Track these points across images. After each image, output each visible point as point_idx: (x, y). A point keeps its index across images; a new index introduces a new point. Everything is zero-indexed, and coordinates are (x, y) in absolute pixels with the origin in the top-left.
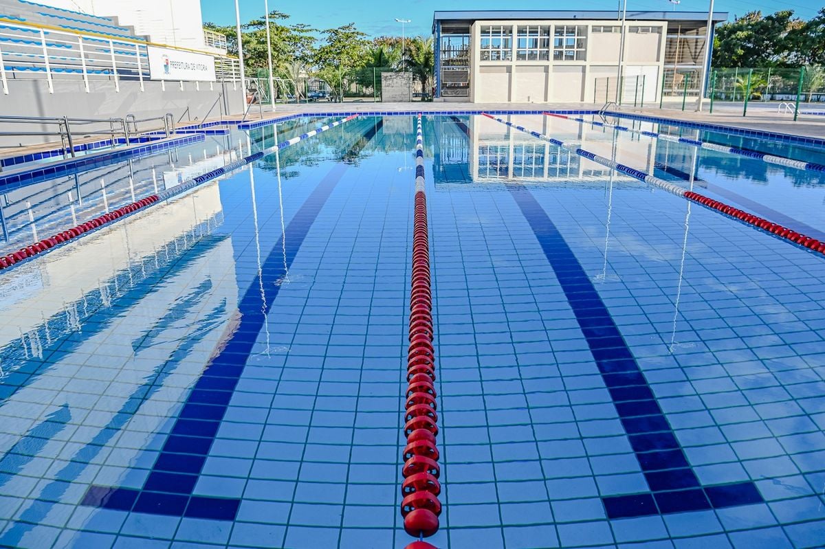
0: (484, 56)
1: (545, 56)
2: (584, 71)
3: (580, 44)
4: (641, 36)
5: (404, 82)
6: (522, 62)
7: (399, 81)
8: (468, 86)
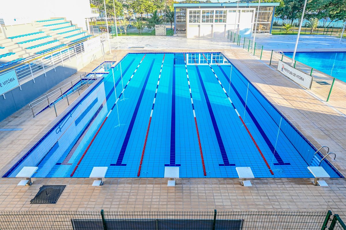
0: (190, 21)
1: (212, 21)
2: (225, 26)
3: (225, 16)
4: (246, 13)
5: (163, 28)
6: (204, 23)
7: (161, 28)
8: (185, 30)
